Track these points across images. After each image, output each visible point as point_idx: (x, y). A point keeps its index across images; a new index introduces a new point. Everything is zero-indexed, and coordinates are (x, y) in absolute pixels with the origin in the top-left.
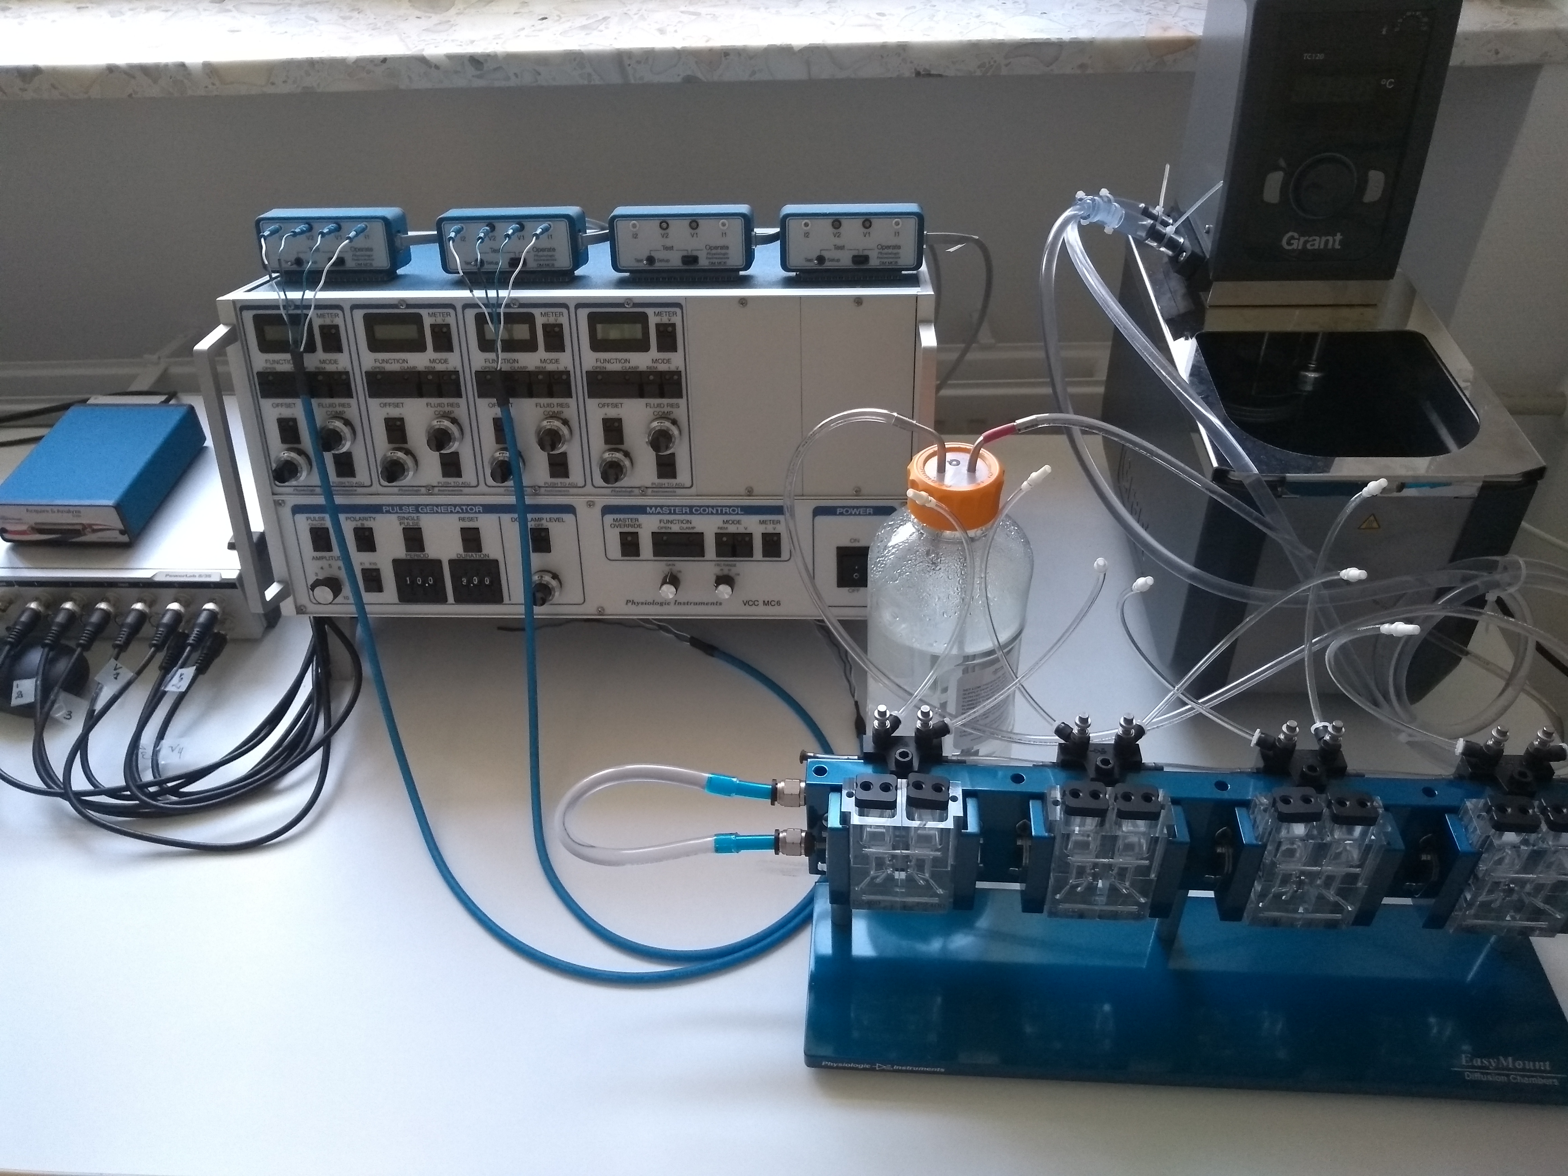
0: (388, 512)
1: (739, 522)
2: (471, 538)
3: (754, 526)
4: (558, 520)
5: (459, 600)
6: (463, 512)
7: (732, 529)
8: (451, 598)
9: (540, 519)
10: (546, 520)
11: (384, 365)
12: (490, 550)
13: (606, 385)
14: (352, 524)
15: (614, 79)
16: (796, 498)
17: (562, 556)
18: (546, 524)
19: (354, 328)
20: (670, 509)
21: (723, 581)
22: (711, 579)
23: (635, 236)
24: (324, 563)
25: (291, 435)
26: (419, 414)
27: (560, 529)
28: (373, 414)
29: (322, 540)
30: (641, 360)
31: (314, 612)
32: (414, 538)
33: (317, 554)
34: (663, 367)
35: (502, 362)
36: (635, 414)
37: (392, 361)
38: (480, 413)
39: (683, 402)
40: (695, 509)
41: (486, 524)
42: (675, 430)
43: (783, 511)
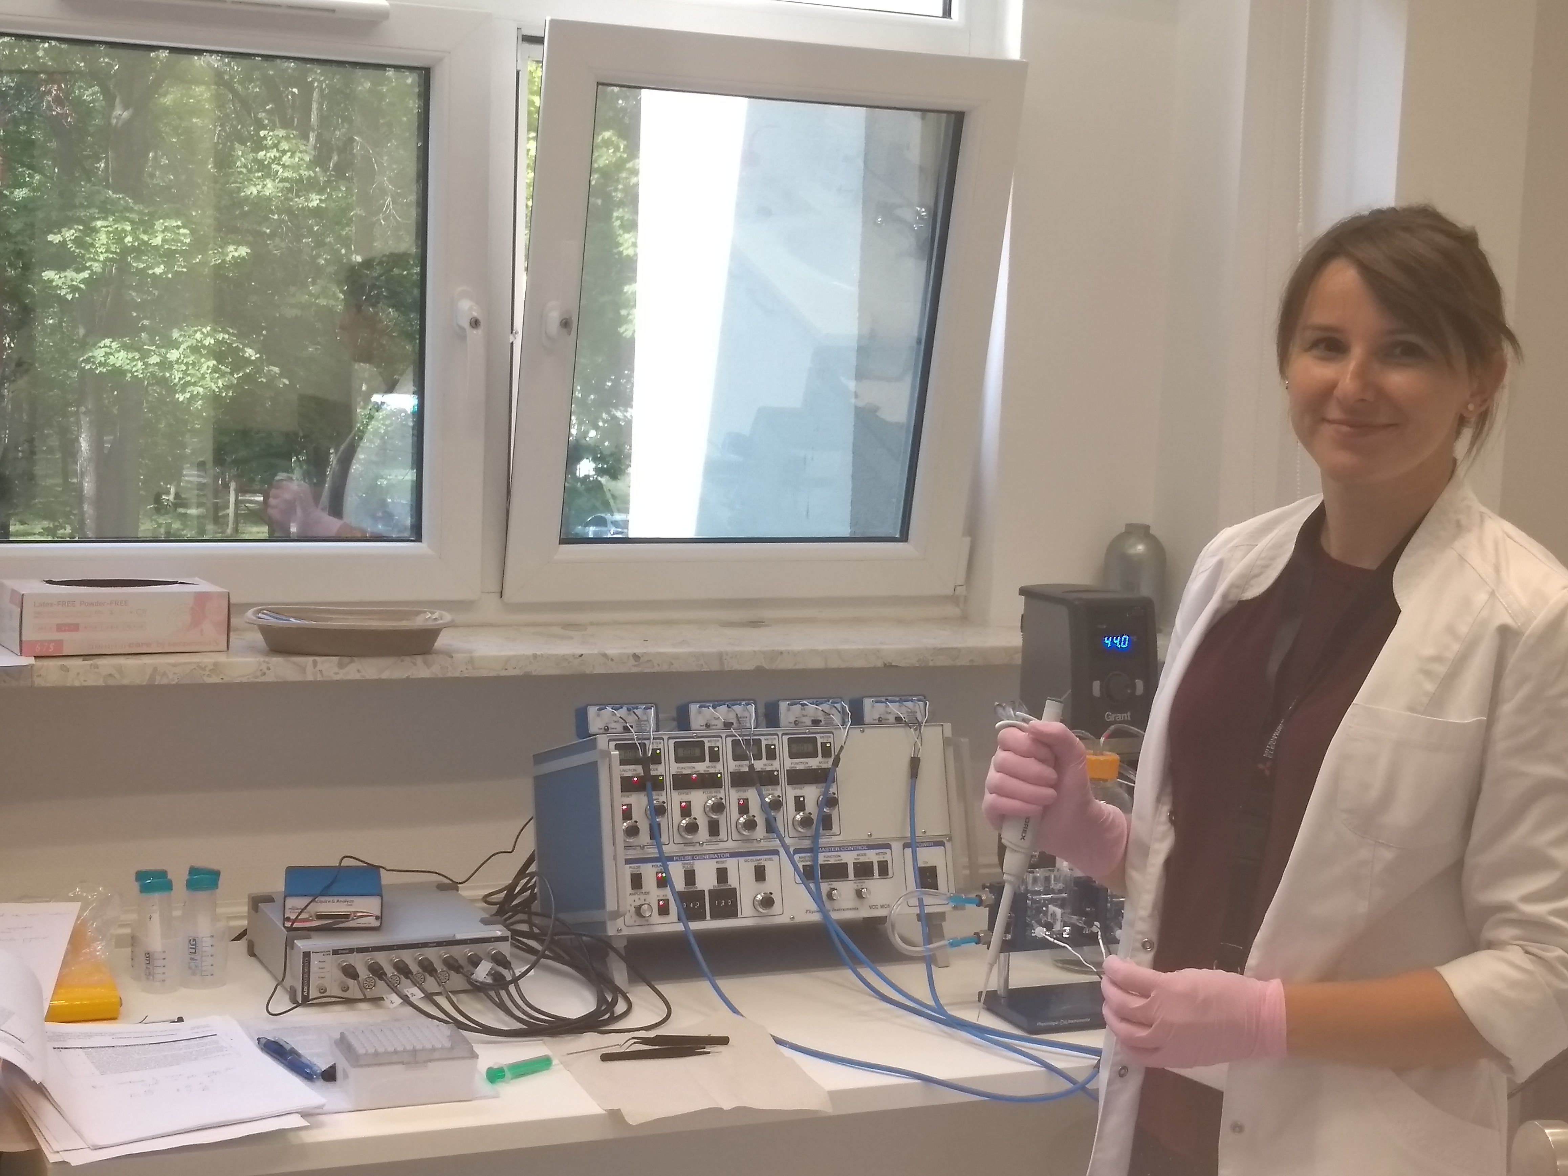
0: (677, 860)
1: (865, 854)
2: (722, 875)
3: (872, 856)
4: (771, 859)
5: (714, 917)
6: (719, 858)
7: (862, 859)
8: (708, 917)
9: (760, 860)
10: (763, 860)
11: (683, 770)
12: (733, 882)
13: (797, 778)
14: (655, 870)
15: (715, 667)
16: (894, 839)
17: (771, 884)
18: (763, 863)
19: (668, 750)
20: (830, 849)
21: (859, 894)
22: (852, 894)
23: (789, 710)
24: (636, 897)
25: (627, 815)
26: (699, 799)
27: (771, 866)
28: (674, 799)
29: (637, 882)
30: (814, 763)
31: (626, 932)
32: (690, 877)
33: (633, 892)
34: (824, 766)
35: (744, 766)
36: (811, 793)
37: (687, 768)
38: (732, 796)
39: (834, 785)
40: (842, 848)
41: (731, 864)
42: (832, 802)
43: (888, 846)
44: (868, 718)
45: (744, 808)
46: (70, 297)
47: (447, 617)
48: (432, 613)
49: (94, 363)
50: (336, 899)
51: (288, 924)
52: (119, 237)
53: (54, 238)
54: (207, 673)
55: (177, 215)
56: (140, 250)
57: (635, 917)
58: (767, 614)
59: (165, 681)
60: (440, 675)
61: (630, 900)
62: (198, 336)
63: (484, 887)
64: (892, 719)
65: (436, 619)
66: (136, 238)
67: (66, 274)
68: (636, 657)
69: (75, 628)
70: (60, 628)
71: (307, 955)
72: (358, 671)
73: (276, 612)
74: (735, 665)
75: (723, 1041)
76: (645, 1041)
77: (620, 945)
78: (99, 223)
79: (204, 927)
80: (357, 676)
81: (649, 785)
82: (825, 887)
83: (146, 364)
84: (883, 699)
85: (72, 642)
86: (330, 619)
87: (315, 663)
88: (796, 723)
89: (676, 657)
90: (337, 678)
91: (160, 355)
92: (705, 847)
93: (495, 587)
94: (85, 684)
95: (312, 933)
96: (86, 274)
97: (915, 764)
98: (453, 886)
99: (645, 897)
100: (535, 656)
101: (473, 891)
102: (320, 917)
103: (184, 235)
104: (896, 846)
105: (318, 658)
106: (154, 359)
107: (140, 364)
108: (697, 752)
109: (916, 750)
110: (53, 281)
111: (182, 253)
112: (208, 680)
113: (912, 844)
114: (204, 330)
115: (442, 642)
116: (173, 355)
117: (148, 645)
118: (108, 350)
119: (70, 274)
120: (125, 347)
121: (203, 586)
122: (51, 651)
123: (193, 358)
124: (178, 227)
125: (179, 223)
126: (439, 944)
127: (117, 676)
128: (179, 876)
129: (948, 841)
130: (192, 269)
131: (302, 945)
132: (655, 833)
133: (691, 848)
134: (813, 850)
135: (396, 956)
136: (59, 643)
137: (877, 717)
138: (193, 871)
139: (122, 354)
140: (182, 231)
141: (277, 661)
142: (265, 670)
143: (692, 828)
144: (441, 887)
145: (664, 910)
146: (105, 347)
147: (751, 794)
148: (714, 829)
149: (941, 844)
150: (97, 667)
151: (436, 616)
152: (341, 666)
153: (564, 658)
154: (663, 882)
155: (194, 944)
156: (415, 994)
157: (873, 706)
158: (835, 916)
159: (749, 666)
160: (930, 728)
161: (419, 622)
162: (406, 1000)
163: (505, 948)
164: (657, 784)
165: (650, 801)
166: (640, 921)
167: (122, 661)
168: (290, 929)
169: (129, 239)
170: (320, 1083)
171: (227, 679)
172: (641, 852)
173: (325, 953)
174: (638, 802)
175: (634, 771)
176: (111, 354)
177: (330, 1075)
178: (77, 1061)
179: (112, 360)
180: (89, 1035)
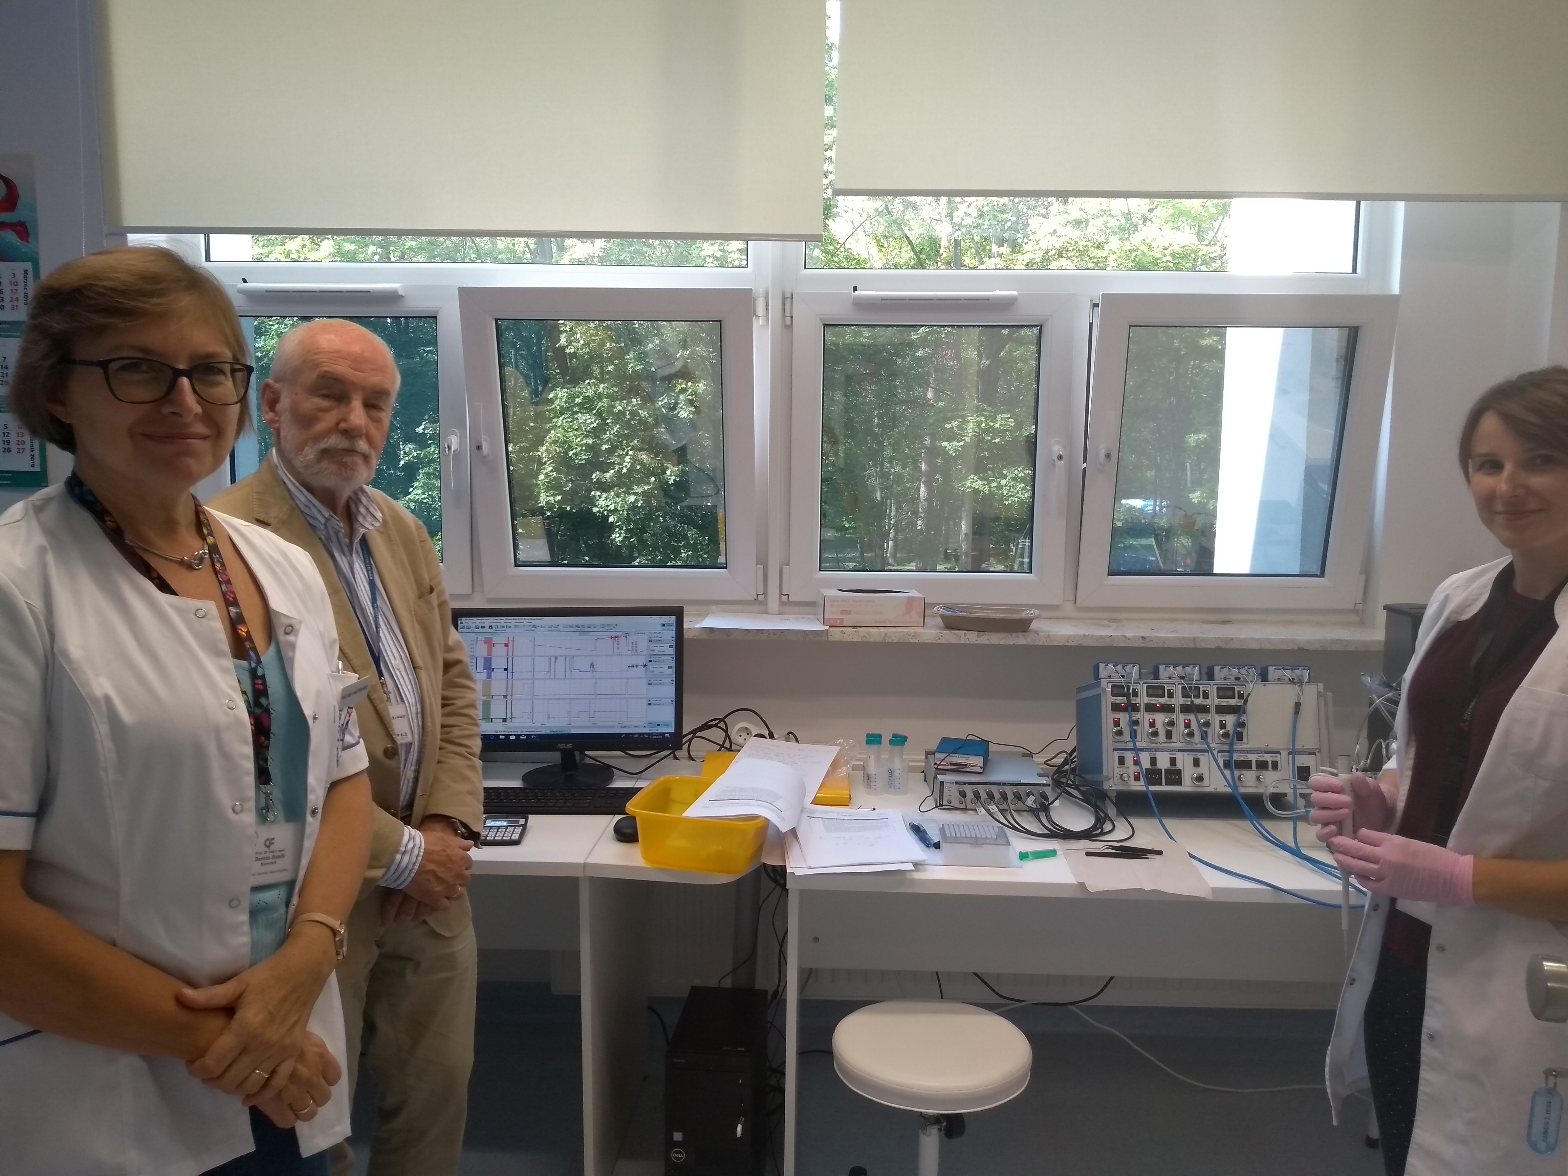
0: (1145, 751)
1: (1263, 756)
2: (1173, 761)
3: (1268, 758)
4: (1203, 755)
5: (1166, 784)
6: (1171, 752)
7: (1261, 759)
8: (1164, 783)
9: (1196, 755)
10: (1199, 755)
11: (1151, 701)
12: (1179, 765)
13: (1220, 710)
14: (1132, 756)
15: (1191, 645)
16: (1283, 749)
17: (1203, 769)
18: (1198, 756)
19: (1142, 689)
20: (1241, 751)
21: (1258, 778)
22: (1254, 778)
23: (1220, 671)
24: (1121, 769)
25: (1117, 724)
26: (1161, 718)
27: (1204, 759)
28: (1145, 718)
29: (1122, 761)
30: (1233, 702)
31: (1114, 788)
32: (1153, 761)
33: (1119, 766)
34: (1239, 704)
35: (1188, 701)
36: (1230, 720)
37: (1154, 700)
38: (1180, 718)
39: (1245, 715)
40: (1248, 752)
41: (1179, 756)
42: (1242, 725)
43: (1279, 753)
44: (1270, 678)
45: (1187, 725)
46: (954, 454)
47: (1037, 612)
48: (1030, 611)
49: (965, 487)
50: (960, 756)
51: (936, 766)
52: (979, 424)
53: (948, 426)
54: (911, 637)
55: (1008, 412)
56: (991, 430)
57: (1120, 780)
58: (1234, 617)
59: (890, 641)
60: (1031, 644)
61: (1118, 771)
62: (1016, 472)
63: (1046, 757)
64: (1287, 680)
65: (1032, 614)
66: (987, 424)
67: (953, 443)
68: (1143, 638)
69: (849, 613)
70: (842, 612)
71: (942, 783)
72: (988, 640)
73: (949, 608)
74: (1203, 645)
75: (1160, 853)
76: (1113, 848)
77: (1113, 795)
78: (970, 418)
79: (897, 765)
80: (987, 642)
81: (1130, 708)
82: (1236, 773)
83: (990, 487)
84: (1280, 668)
85: (848, 620)
86: (976, 613)
87: (965, 634)
88: (1225, 679)
89: (1168, 639)
90: (976, 642)
91: (997, 482)
92: (1163, 745)
93: (1072, 598)
94: (852, 640)
95: (946, 772)
96: (962, 443)
97: (1298, 705)
98: (1030, 755)
99: (1127, 769)
100: (1085, 635)
101: (1039, 759)
102: (952, 764)
103: (1011, 422)
104: (1284, 753)
105: (966, 632)
106: (994, 484)
107: (987, 487)
108: (1161, 692)
109: (1299, 698)
110: (946, 447)
111: (1009, 431)
112: (912, 641)
113: (1293, 753)
114: (1019, 469)
115: (1034, 625)
116: (1003, 482)
117: (884, 622)
118: (972, 480)
119: (955, 443)
120: (980, 479)
121: (914, 594)
122: (838, 624)
123: (1012, 483)
124: (1008, 418)
125: (1009, 416)
126: (1012, 784)
127: (868, 637)
128: (886, 738)
129: (1318, 752)
130: (1014, 439)
131: (940, 778)
132: (1134, 735)
133: (1153, 745)
134: (1230, 752)
135: (988, 788)
136: (842, 620)
137: (1276, 678)
138: (894, 736)
139: (979, 482)
140: (1010, 420)
141: (946, 632)
142: (940, 637)
143: (1155, 734)
144: (1024, 755)
145: (1137, 778)
146: (971, 479)
147: (1192, 717)
148: (1169, 735)
149: (1314, 754)
150: (858, 632)
151: (1032, 612)
152: (979, 636)
153: (1101, 637)
154: (1137, 763)
155: (891, 772)
156: (993, 808)
157: (1274, 672)
158: (1242, 790)
159: (1213, 646)
160: (1308, 686)
161: (1023, 615)
162: (988, 811)
163: (1048, 790)
164: (1136, 708)
165: (1130, 717)
166: (1123, 783)
167: (870, 629)
168: (937, 769)
169: (984, 425)
170: (933, 849)
171: (921, 641)
172: (1124, 745)
173: (952, 783)
174: (1124, 717)
175: (1120, 700)
176: (974, 482)
177: (937, 846)
178: (818, 824)
179: (974, 485)
180: (827, 812)
